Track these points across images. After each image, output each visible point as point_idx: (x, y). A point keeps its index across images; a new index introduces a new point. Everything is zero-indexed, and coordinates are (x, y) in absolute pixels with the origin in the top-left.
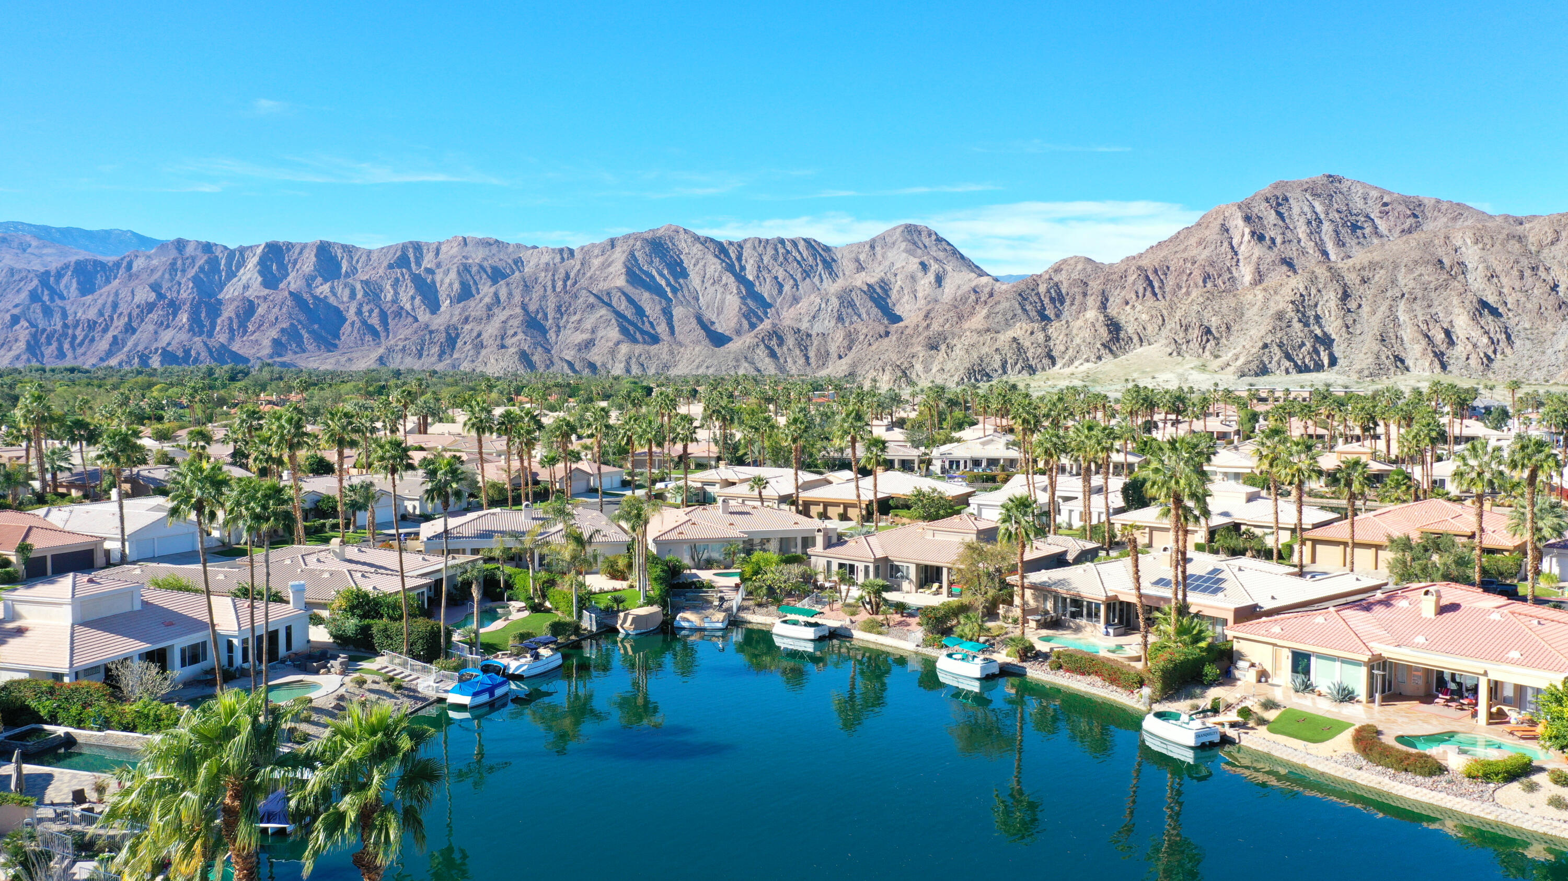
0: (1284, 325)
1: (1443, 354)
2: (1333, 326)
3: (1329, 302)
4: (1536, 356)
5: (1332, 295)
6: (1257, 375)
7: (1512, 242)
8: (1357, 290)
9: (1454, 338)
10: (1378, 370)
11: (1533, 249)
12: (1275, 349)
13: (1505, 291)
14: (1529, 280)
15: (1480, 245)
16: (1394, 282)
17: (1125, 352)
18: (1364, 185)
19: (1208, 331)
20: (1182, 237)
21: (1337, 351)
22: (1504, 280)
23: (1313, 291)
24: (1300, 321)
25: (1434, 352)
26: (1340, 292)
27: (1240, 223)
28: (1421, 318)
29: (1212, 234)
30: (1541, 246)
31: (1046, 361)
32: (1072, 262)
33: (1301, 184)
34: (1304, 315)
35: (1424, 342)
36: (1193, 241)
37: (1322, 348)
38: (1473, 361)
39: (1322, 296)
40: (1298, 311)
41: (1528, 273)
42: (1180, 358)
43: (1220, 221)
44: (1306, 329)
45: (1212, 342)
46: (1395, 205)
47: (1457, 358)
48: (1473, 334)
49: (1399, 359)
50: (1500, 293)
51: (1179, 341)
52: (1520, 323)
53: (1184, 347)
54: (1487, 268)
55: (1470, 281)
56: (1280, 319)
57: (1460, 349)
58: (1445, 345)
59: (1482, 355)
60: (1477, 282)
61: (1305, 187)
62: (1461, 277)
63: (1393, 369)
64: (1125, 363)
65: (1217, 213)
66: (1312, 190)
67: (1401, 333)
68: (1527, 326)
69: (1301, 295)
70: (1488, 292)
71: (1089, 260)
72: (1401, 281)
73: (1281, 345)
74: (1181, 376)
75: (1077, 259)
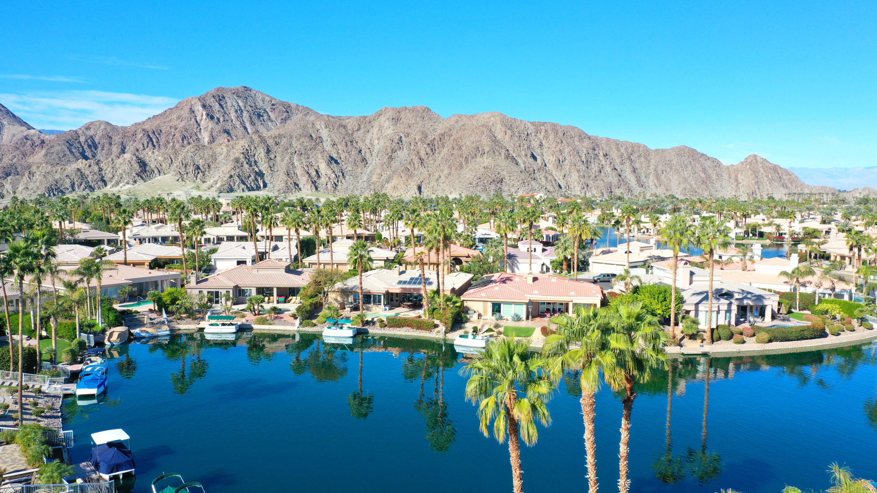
0: (239, 165)
1: (315, 182)
2: (263, 167)
3: (260, 154)
4: (355, 184)
5: (262, 150)
6: (228, 192)
7: (341, 128)
8: (274, 148)
9: (320, 174)
10: (287, 190)
11: (350, 132)
12: (236, 178)
13: (340, 152)
14: (350, 147)
15: (328, 129)
16: (291, 145)
17: (150, 179)
18: (262, 94)
19: (198, 168)
20: (167, 114)
21: (267, 179)
22: (339, 147)
23: (253, 148)
24: (247, 163)
25: (312, 181)
26: (266, 149)
27: (200, 108)
28: (305, 164)
29: (185, 113)
30: (353, 132)
31: (100, 183)
32: (97, 124)
33: (231, 90)
34: (249, 161)
35: (307, 176)
36: (174, 116)
37: (259, 178)
38: (329, 186)
39: (257, 151)
40: (246, 158)
41: (349, 144)
42: (184, 183)
43: (189, 106)
44: (251, 168)
45: (201, 174)
46: (278, 105)
47: (322, 184)
48: (328, 173)
49: (296, 184)
50: (338, 153)
51: (183, 173)
52: (348, 168)
53: (185, 176)
54: (332, 140)
55: (325, 146)
56: (237, 162)
57: (323, 180)
58: (316, 178)
59: (333, 183)
60: (327, 145)
61: (233, 91)
62: (321, 144)
63: (294, 190)
64: (152, 185)
65: (187, 101)
66: (236, 93)
67: (296, 171)
68: (350, 169)
69: (247, 150)
70: (332, 152)
71: (108, 124)
72: (294, 145)
73: (239, 176)
74: (186, 193)
75: (101, 123)
